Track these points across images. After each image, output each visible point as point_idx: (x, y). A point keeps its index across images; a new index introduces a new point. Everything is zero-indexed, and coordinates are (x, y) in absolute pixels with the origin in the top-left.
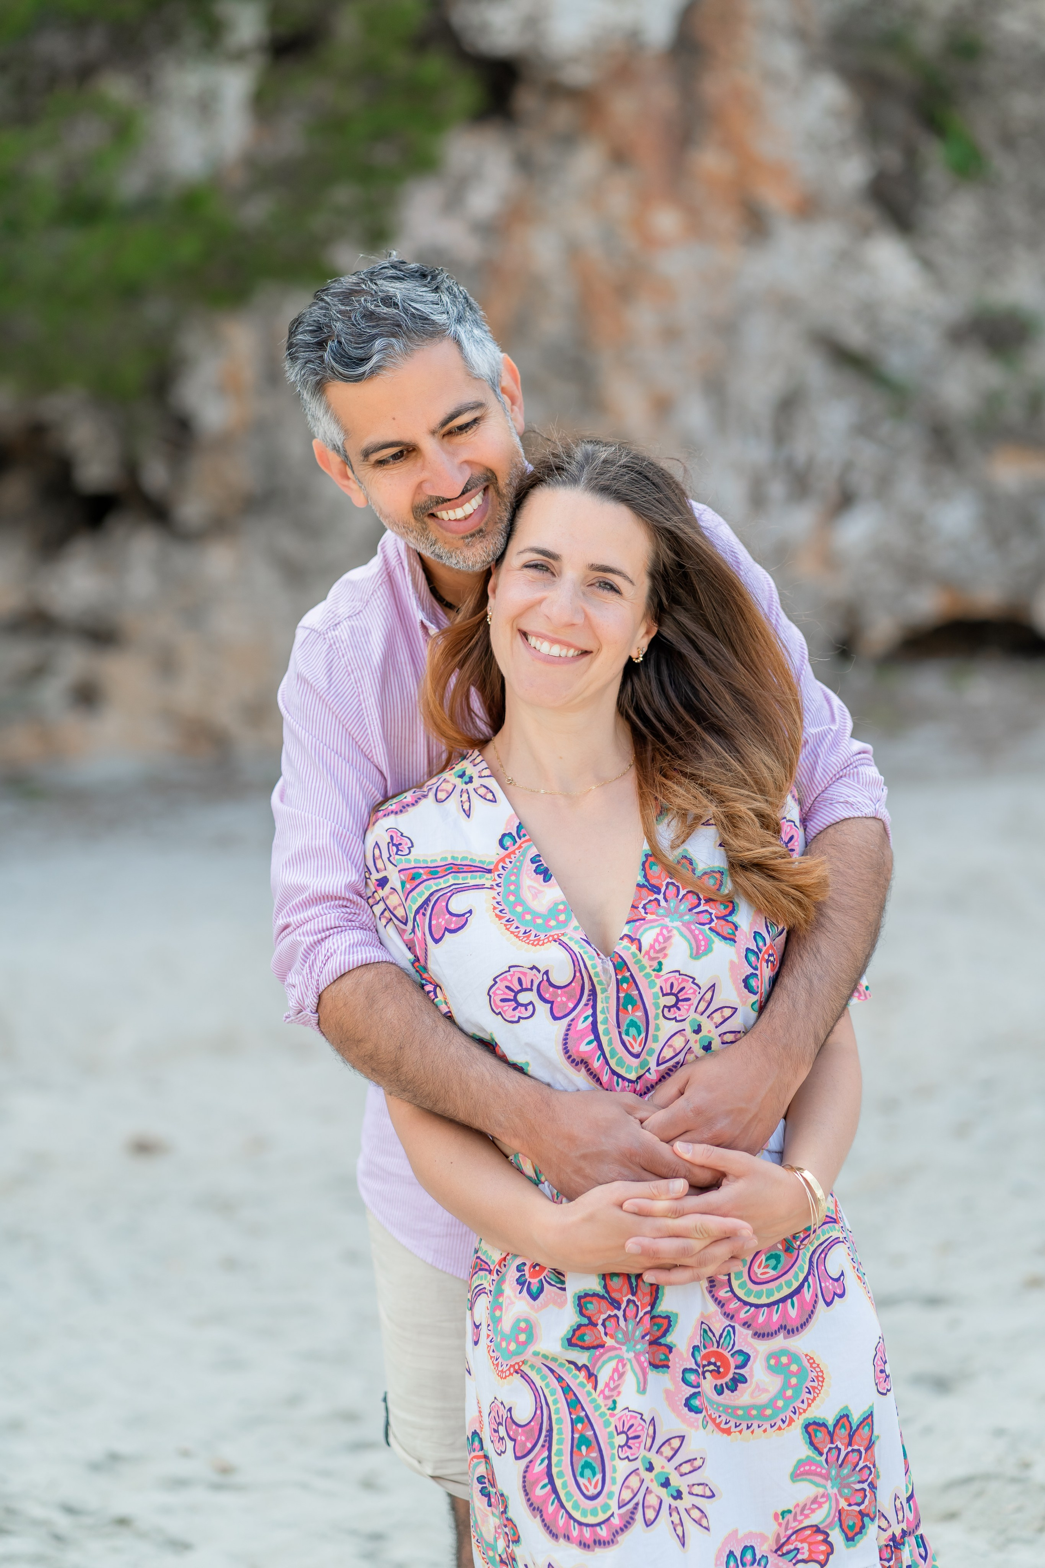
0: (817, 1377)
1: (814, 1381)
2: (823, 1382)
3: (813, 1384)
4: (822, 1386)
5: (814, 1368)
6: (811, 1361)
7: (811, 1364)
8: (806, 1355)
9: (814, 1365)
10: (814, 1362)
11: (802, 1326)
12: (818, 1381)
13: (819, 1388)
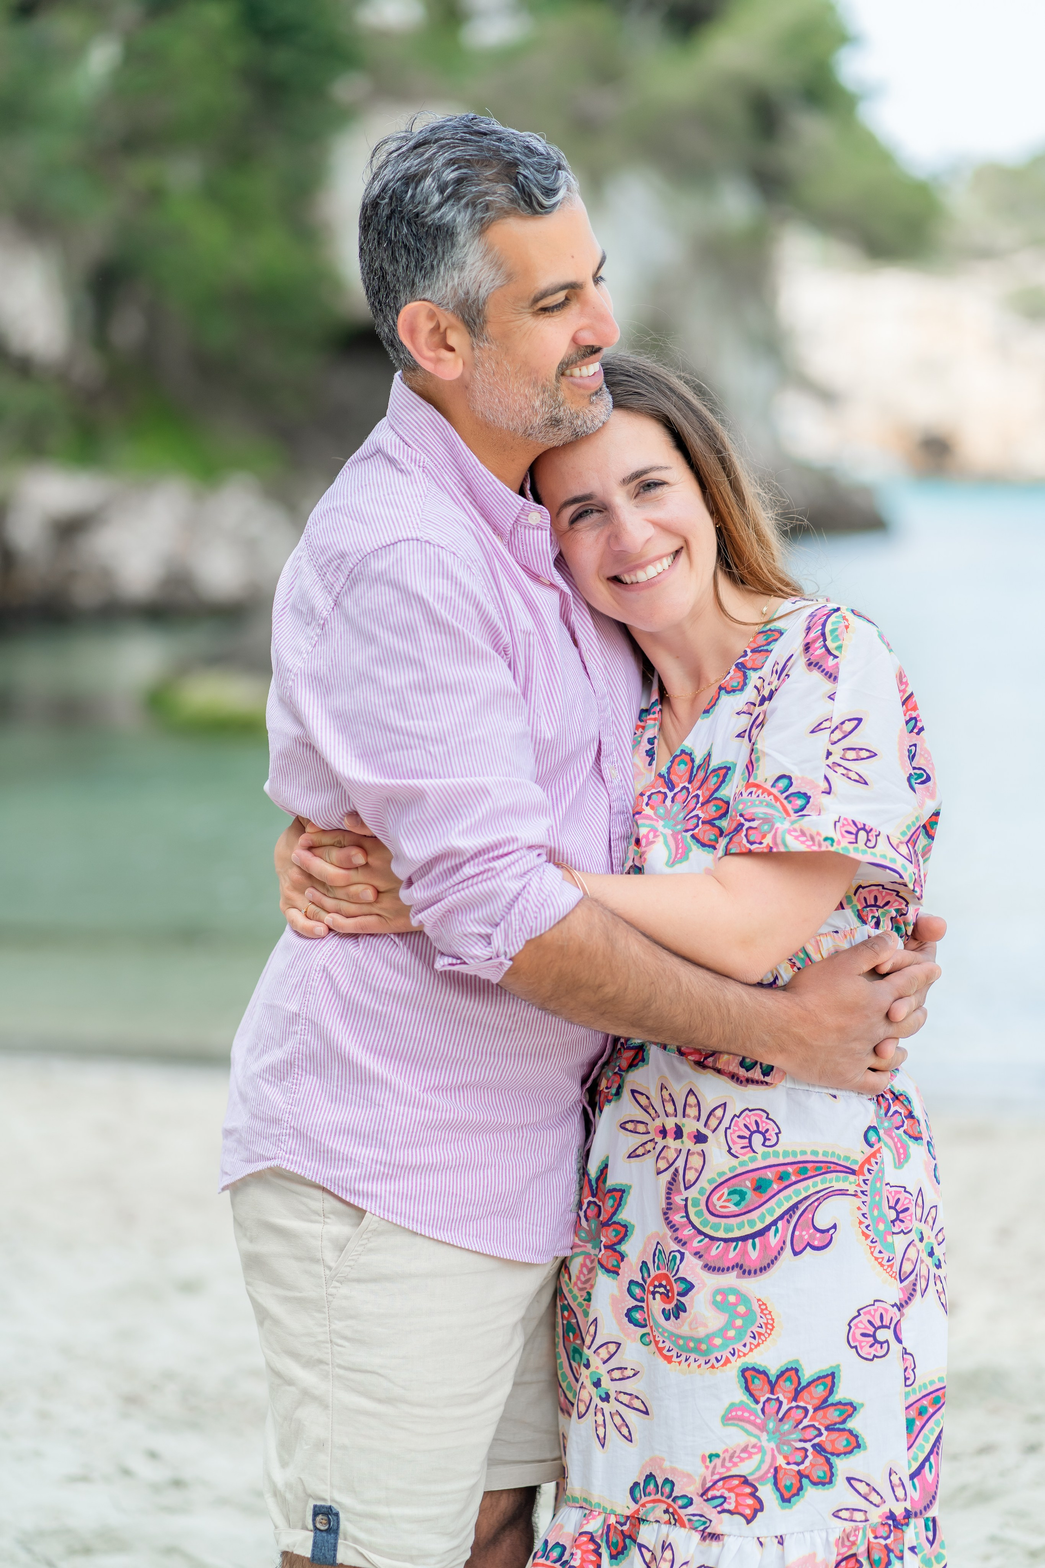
0: (766, 1324)
1: (762, 1327)
2: (771, 1330)
3: (760, 1330)
4: (769, 1335)
5: (765, 1315)
6: (763, 1307)
7: (762, 1310)
8: (759, 1300)
9: (765, 1312)
10: (766, 1309)
11: (761, 1270)
12: (767, 1328)
13: (766, 1335)
